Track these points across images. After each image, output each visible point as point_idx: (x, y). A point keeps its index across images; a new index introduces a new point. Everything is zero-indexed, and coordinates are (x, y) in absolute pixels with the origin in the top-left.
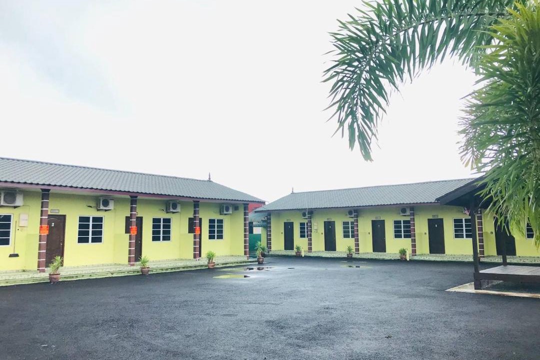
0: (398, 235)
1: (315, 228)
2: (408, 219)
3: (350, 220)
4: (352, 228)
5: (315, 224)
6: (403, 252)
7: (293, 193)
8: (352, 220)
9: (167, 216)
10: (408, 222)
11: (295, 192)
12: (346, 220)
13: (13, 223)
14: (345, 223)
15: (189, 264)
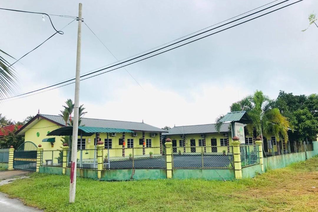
0: (222, 144)
1: (187, 142)
2: (226, 138)
3: (202, 139)
4: (203, 142)
5: (186, 141)
6: (224, 152)
7: (175, 127)
8: (203, 139)
9: (132, 138)
10: (226, 139)
11: (176, 126)
12: (200, 139)
13: (86, 142)
14: (200, 140)
15: (142, 157)
